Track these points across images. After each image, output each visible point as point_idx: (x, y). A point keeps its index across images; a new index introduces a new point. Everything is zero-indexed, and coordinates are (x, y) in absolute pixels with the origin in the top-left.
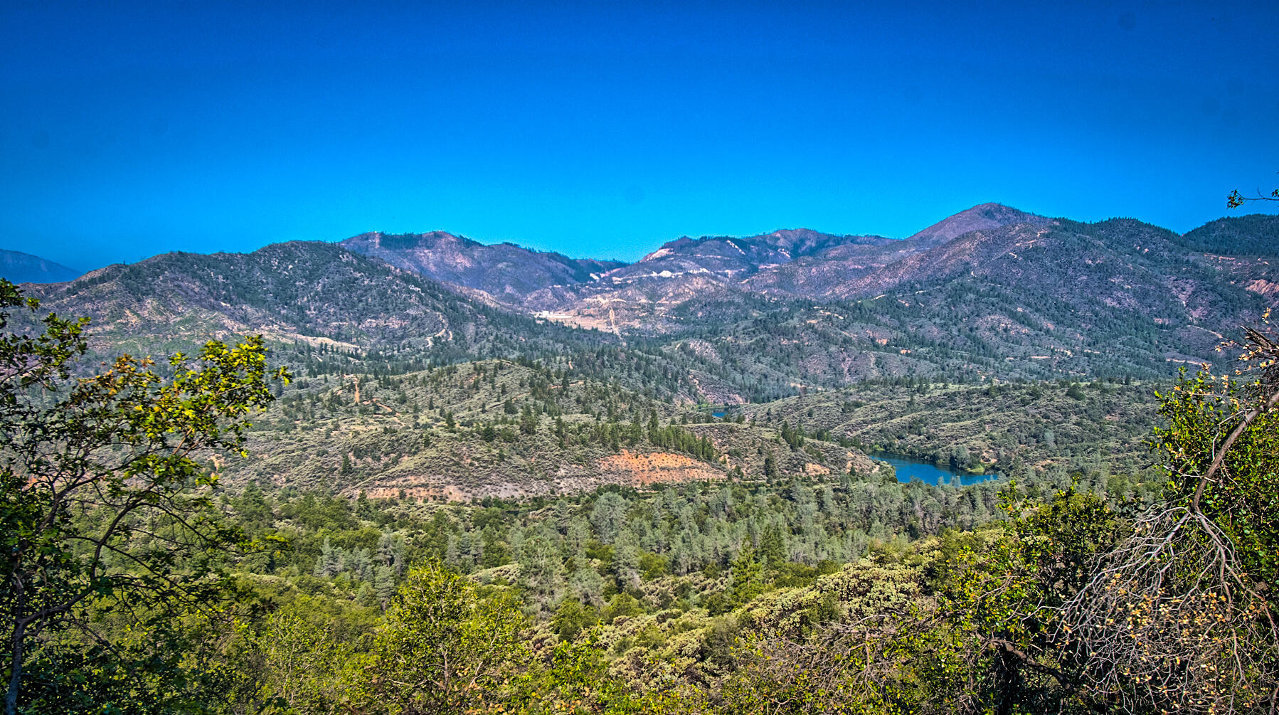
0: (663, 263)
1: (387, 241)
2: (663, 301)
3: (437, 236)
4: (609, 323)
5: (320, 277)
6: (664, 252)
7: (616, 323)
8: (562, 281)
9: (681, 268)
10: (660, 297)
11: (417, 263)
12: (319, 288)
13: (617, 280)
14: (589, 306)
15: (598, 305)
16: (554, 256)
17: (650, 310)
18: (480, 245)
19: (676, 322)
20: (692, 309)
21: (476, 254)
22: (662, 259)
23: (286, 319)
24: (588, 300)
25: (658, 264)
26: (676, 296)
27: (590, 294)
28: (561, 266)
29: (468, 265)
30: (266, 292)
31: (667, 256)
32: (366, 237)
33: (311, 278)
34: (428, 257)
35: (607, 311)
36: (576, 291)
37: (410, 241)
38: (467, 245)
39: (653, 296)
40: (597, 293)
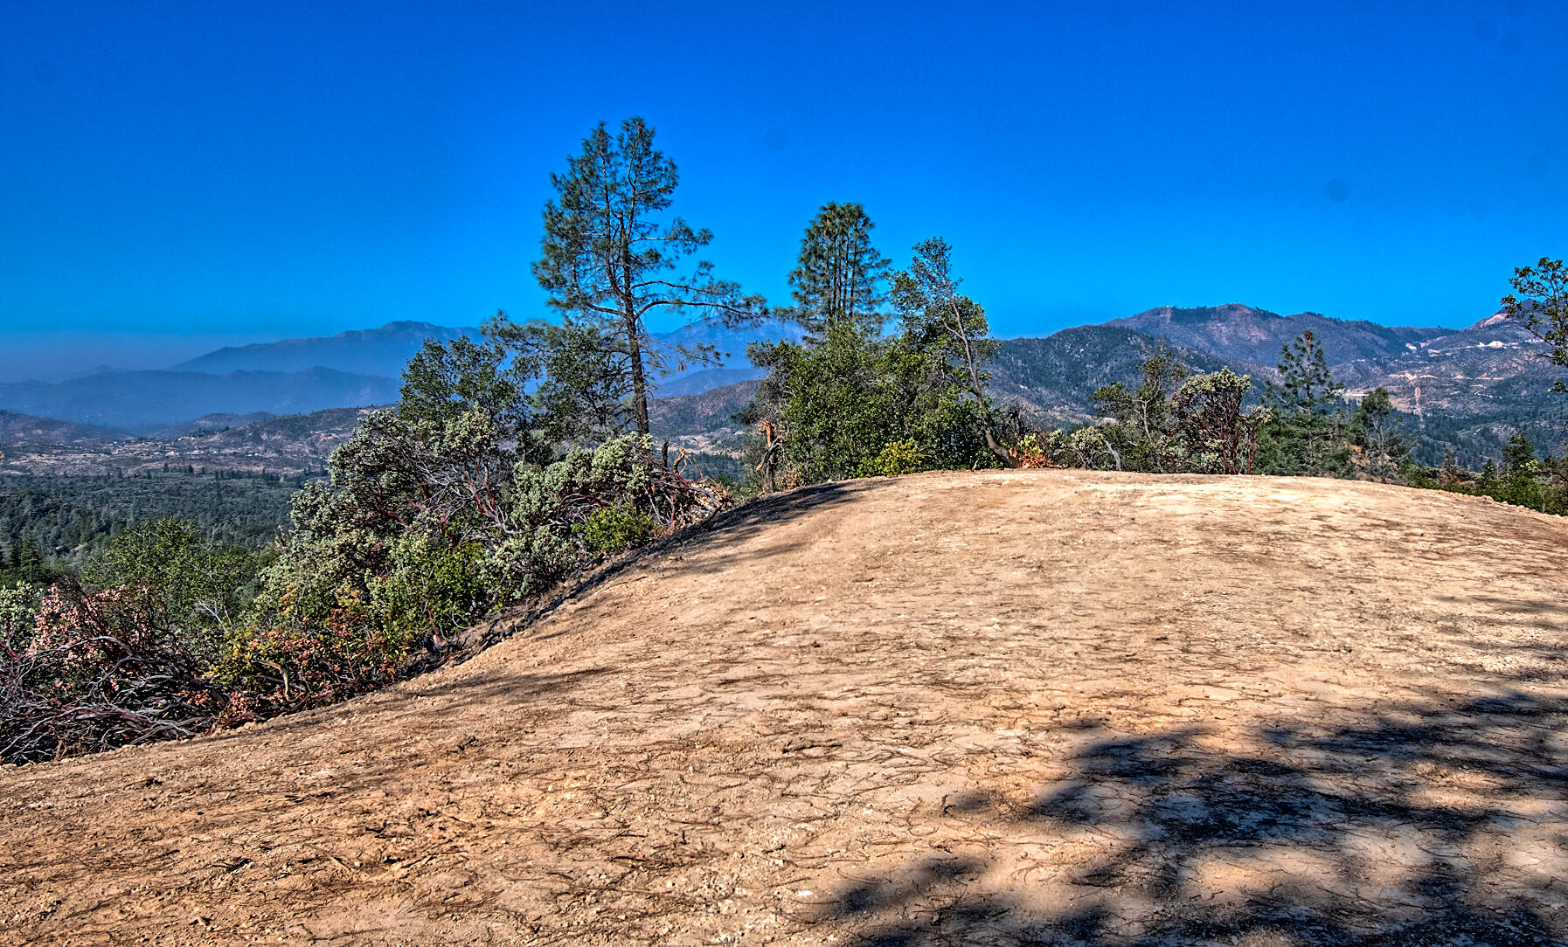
0: (1493, 333)
1: (1179, 315)
2: (1484, 377)
3: (1232, 308)
4: (1413, 402)
5: (1108, 360)
6: (1501, 317)
7: (1421, 402)
8: (1367, 354)
9: (1516, 338)
10: (1481, 372)
11: (1209, 337)
12: (1107, 371)
13: (1433, 352)
14: (1394, 382)
15: (1404, 381)
16: (1364, 326)
17: (1465, 388)
18: (1278, 317)
19: (1493, 401)
20: (1515, 387)
21: (1273, 327)
22: (1496, 326)
23: (1076, 400)
24: (1393, 376)
25: (1486, 333)
26: (1500, 372)
27: (1400, 368)
28: (1370, 336)
29: (1263, 338)
30: (1060, 374)
31: (1503, 323)
32: (1157, 312)
33: (1100, 361)
34: (1221, 331)
35: (1413, 389)
36: (1383, 366)
37: (1203, 314)
38: (1264, 316)
39: (1471, 372)
40: (1408, 367)
